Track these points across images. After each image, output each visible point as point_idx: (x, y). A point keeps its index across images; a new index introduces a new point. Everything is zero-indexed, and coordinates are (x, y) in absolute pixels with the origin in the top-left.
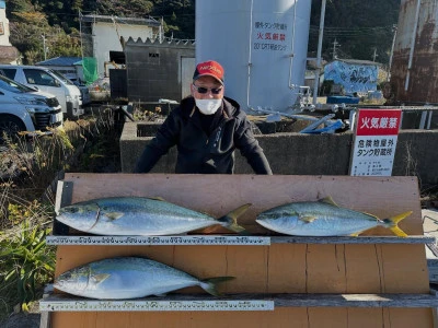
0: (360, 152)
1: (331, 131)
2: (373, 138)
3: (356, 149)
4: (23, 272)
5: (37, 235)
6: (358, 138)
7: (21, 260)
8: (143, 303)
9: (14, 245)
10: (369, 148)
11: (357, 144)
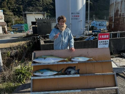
0: (100, 44)
1: (92, 39)
2: (103, 40)
3: (99, 44)
4: (22, 76)
5: (24, 67)
6: (99, 41)
7: (21, 73)
8: (52, 76)
9: (19, 70)
10: (102, 43)
11: (99, 42)
